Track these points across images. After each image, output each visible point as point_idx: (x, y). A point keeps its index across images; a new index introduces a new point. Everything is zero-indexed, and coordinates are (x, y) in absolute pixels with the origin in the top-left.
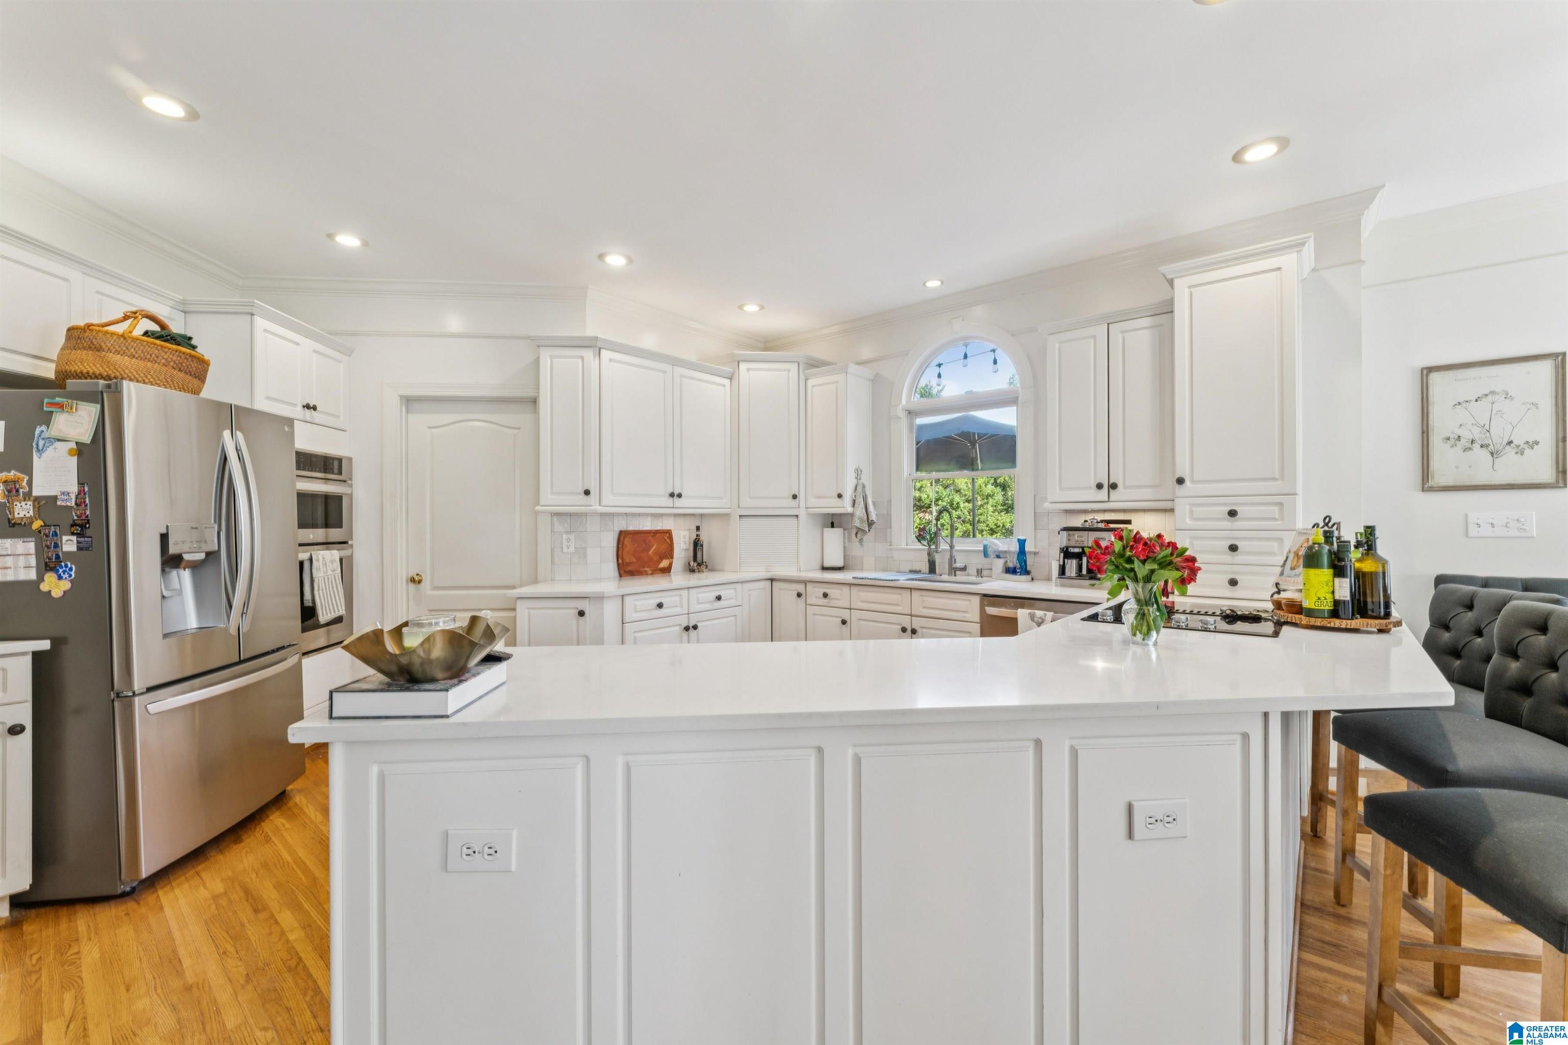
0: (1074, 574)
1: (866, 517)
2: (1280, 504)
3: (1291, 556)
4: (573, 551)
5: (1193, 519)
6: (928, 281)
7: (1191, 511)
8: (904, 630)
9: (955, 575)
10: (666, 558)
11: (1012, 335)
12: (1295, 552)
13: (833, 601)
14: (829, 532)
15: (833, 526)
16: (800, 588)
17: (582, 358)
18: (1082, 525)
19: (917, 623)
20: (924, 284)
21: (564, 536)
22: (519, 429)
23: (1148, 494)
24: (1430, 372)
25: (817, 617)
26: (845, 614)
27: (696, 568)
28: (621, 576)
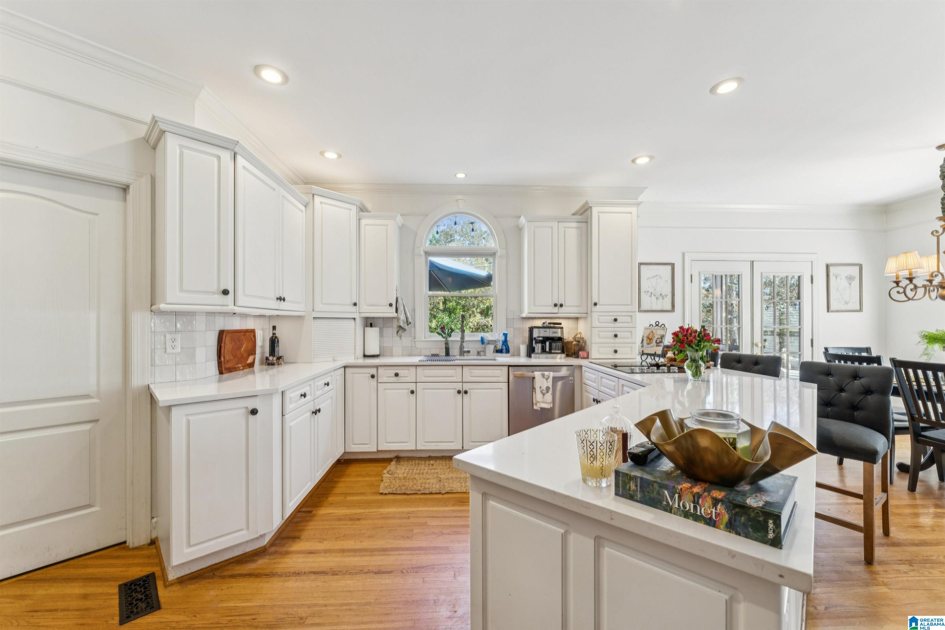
0: (540, 351)
1: (406, 320)
2: (631, 316)
3: (645, 339)
4: (180, 351)
5: (599, 322)
6: (458, 173)
7: (598, 319)
8: (459, 392)
9: (464, 356)
10: (252, 354)
11: (495, 217)
12: (647, 337)
13: (401, 378)
14: (369, 330)
15: (371, 325)
16: (373, 371)
17: (219, 158)
18: (542, 325)
19: (466, 387)
20: (455, 175)
21: (168, 336)
22: (97, 214)
23: (575, 310)
24: (641, 265)
25: (387, 391)
26: (412, 387)
27: (275, 362)
28: (221, 373)
